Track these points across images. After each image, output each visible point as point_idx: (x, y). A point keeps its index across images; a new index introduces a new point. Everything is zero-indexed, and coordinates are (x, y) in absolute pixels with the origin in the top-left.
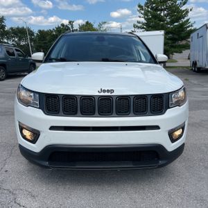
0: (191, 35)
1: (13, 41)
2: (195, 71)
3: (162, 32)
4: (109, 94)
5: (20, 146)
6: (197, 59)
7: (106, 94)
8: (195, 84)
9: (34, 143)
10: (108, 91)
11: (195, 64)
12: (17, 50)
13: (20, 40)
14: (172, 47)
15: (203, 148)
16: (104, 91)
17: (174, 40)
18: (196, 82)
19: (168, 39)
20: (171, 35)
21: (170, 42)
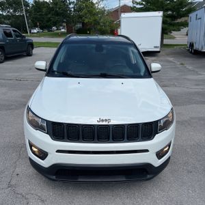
0: (190, 15)
1: (8, 12)
2: (191, 52)
3: (161, 13)
4: (106, 123)
5: (30, 159)
6: (194, 41)
7: (104, 123)
8: (190, 70)
9: (43, 159)
10: (106, 120)
11: (192, 45)
12: (14, 31)
13: (15, 11)
14: (171, 24)
15: (188, 150)
16: (103, 121)
17: (173, 17)
18: (190, 68)
19: (167, 17)
20: (170, 12)
21: (168, 19)
